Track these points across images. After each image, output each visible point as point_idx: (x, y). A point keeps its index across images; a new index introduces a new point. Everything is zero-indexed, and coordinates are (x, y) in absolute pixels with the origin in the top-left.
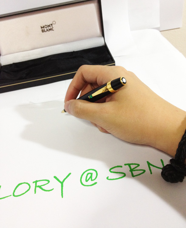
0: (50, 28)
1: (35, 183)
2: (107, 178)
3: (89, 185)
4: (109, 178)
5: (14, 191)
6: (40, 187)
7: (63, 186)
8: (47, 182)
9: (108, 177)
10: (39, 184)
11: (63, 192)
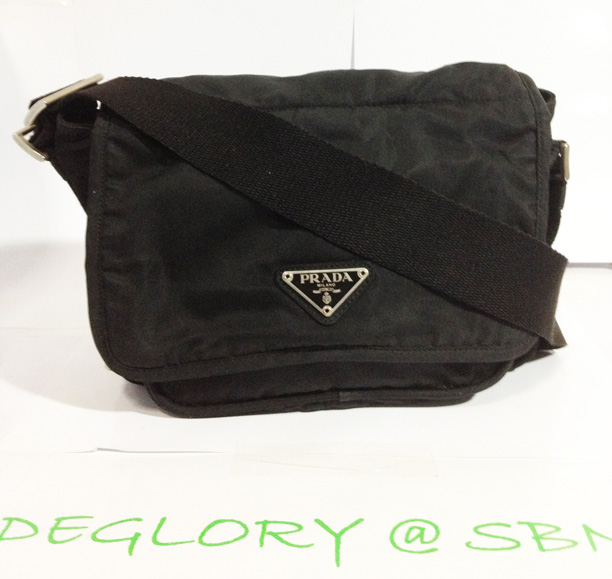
1: (261, 526)
3: (415, 550)
5: (203, 534)
6: (275, 535)
7: (340, 543)
8: (296, 528)
9: (470, 543)
10: (270, 528)
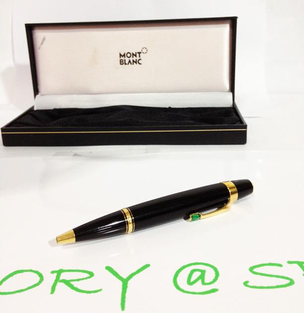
0: (135, 58)
1: (55, 274)
2: (246, 284)
3: (197, 291)
4: (248, 284)
6: (67, 283)
7: (127, 287)
8: (88, 275)
9: (247, 282)
10: (63, 276)
11: (126, 300)
